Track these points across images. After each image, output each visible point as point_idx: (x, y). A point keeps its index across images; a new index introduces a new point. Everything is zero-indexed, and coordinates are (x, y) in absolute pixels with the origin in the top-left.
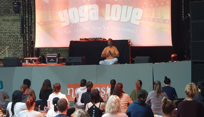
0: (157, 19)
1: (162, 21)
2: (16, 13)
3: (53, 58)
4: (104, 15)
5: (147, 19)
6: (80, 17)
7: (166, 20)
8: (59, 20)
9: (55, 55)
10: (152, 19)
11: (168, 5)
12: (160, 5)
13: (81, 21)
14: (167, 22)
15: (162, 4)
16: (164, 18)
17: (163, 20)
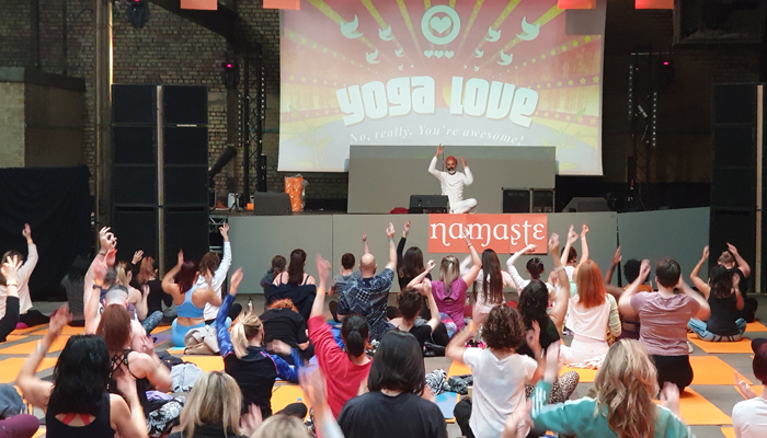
0: (571, 115)
1: (580, 120)
4: (447, 102)
5: (546, 115)
6: (389, 104)
7: (592, 117)
8: (339, 108)
10: (560, 114)
11: (596, 84)
12: (577, 84)
13: (392, 114)
14: (593, 121)
15: (583, 81)
16: (587, 113)
17: (584, 117)
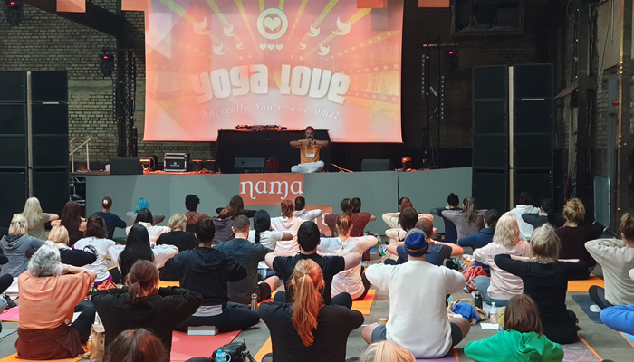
0: (377, 95)
1: (384, 98)
2: (105, 76)
3: (177, 161)
4: (278, 85)
5: (357, 94)
6: (232, 87)
7: (393, 96)
9: (181, 156)
10: (368, 93)
11: (396, 69)
12: (381, 70)
13: (234, 95)
14: (394, 99)
15: (386, 68)
16: (389, 93)
17: (386, 95)
